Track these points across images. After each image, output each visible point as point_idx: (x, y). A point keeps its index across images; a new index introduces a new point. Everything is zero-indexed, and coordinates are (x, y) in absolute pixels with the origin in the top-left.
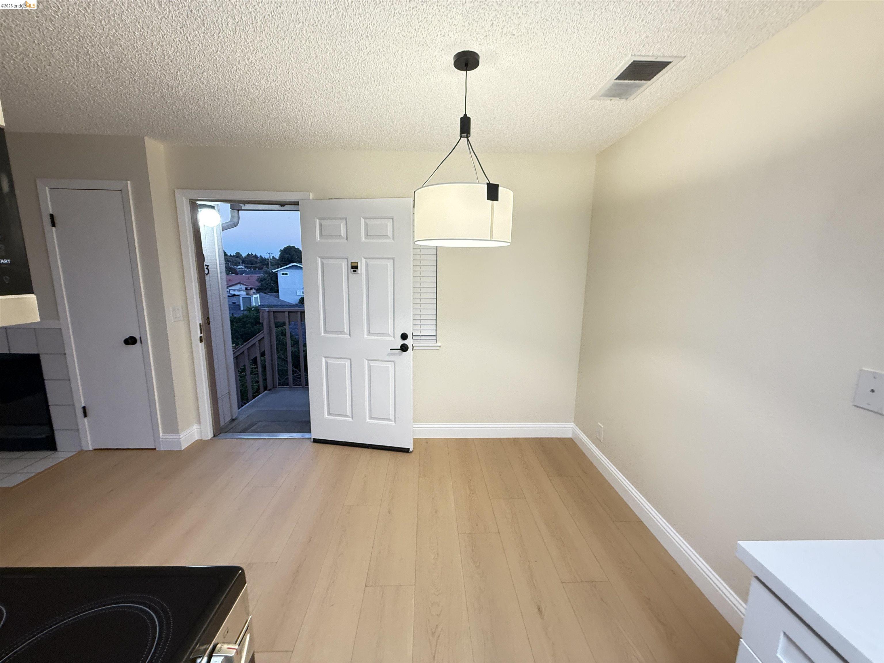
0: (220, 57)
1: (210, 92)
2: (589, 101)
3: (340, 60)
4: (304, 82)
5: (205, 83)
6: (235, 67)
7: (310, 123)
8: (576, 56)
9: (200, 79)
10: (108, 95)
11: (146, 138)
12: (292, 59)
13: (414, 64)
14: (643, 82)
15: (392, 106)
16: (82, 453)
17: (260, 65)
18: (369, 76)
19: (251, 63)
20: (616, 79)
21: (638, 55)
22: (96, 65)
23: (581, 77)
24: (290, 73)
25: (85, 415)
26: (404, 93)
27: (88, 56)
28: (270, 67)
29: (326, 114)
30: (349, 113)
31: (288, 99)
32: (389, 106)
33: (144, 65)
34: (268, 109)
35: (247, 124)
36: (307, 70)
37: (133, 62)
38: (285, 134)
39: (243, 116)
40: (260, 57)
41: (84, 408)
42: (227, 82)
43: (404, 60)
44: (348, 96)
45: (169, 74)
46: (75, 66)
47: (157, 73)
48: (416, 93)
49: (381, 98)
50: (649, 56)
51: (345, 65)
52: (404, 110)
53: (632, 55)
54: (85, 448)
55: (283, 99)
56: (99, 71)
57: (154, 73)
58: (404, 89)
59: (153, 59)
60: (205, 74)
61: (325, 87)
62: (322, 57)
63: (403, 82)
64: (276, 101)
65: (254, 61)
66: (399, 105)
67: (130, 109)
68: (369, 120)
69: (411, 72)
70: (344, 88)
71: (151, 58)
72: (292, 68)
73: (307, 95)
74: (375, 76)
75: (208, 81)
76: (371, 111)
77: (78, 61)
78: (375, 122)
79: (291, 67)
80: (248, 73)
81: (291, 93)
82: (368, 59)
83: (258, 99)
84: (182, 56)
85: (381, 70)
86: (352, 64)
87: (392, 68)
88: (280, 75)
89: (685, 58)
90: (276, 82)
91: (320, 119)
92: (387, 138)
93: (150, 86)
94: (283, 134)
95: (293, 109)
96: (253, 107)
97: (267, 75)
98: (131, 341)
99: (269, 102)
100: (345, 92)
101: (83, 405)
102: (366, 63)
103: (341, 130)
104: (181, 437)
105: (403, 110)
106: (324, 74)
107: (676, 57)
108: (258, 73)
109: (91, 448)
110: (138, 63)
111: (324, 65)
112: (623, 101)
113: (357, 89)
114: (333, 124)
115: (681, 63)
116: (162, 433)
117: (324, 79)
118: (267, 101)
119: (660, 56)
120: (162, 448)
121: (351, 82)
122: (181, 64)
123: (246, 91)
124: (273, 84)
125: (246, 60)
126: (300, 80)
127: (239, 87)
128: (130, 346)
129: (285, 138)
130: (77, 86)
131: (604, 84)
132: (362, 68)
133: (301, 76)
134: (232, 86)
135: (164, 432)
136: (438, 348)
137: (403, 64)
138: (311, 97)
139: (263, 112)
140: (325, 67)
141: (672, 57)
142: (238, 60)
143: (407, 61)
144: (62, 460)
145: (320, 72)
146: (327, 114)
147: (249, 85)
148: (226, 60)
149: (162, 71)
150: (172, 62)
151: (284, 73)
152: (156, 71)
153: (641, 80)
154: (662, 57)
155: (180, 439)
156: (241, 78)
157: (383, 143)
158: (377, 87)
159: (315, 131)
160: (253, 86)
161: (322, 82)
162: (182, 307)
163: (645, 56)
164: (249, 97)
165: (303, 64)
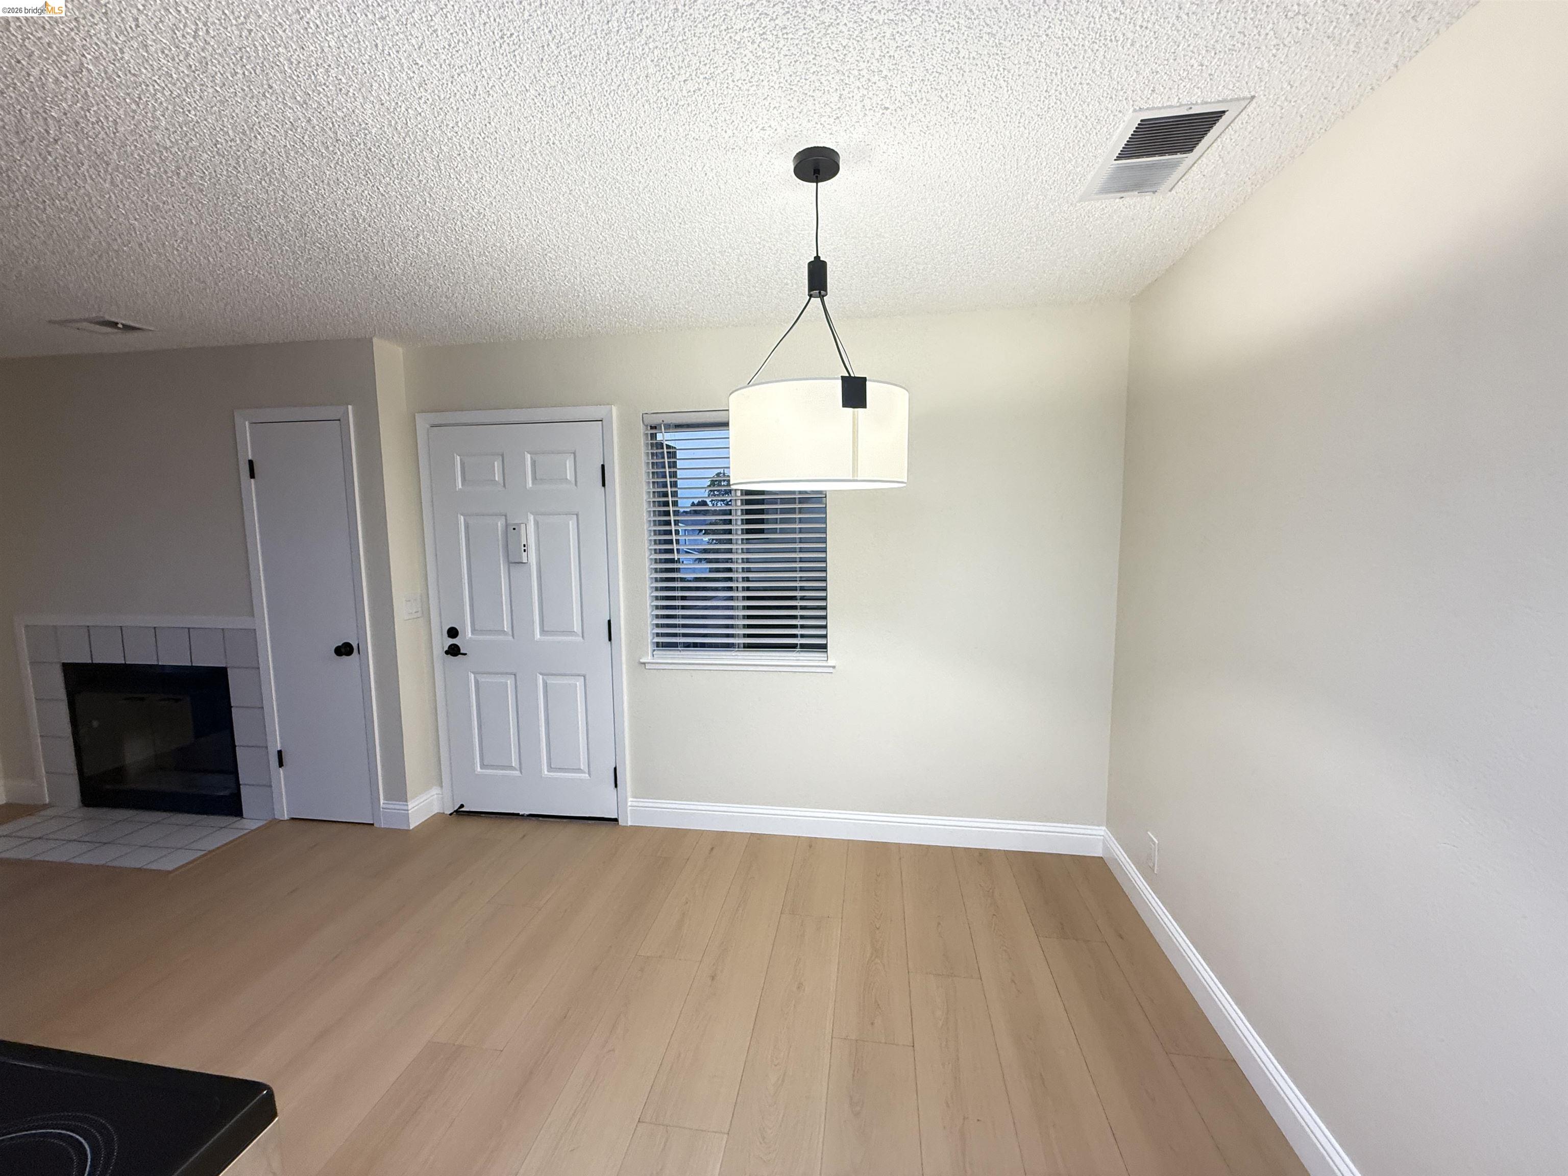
0: (431, 210)
1: (438, 264)
2: (1078, 204)
3: (608, 191)
4: (566, 232)
5: (426, 251)
6: (458, 223)
7: (598, 295)
8: (1022, 129)
9: (417, 247)
10: (306, 283)
11: (375, 340)
12: (536, 199)
13: (729, 181)
14: (1179, 156)
15: (719, 255)
16: (275, 822)
17: (493, 215)
18: (664, 209)
19: (480, 213)
20: (1118, 158)
21: (1148, 109)
22: (277, 245)
23: (1044, 164)
24: (540, 221)
25: (281, 764)
26: (729, 231)
27: (262, 233)
28: (508, 215)
29: (617, 278)
30: (653, 272)
31: (552, 262)
32: (714, 254)
33: (336, 236)
34: (528, 281)
35: (506, 306)
36: (564, 214)
37: (320, 233)
38: (567, 316)
39: (496, 294)
40: (488, 202)
41: (280, 753)
42: (455, 246)
43: (710, 178)
44: (641, 246)
45: (373, 244)
46: (251, 249)
47: (357, 245)
48: (750, 229)
49: (696, 242)
50: (1171, 107)
51: (620, 199)
52: (741, 259)
53: (1135, 111)
54: (278, 816)
55: (544, 262)
56: (282, 251)
57: (353, 245)
58: (727, 224)
59: (344, 226)
60: (421, 238)
61: (600, 236)
62: (580, 190)
63: (722, 212)
64: (535, 267)
65: (482, 211)
66: (730, 250)
67: (340, 301)
68: (690, 281)
69: (729, 196)
70: (630, 234)
71: (342, 225)
72: (541, 213)
73: (578, 252)
74: (672, 208)
75: (429, 248)
76: (688, 266)
77: (253, 240)
78: (700, 282)
79: (538, 212)
80: (480, 228)
81: (553, 252)
82: (651, 183)
83: (509, 266)
84: (381, 216)
85: (680, 199)
86: (629, 196)
87: (695, 193)
88: (527, 226)
89: (1255, 101)
90: (525, 238)
91: (612, 287)
92: (729, 306)
93: (354, 265)
94: (564, 316)
95: (566, 276)
96: (506, 279)
97: (509, 229)
98: (345, 650)
99: (525, 269)
100: (634, 241)
101: (279, 749)
102: (652, 190)
103: (650, 301)
104: (410, 807)
105: (738, 258)
106: (592, 216)
107: (1231, 100)
108: (494, 228)
109: (286, 817)
110: (327, 234)
111: (588, 203)
112: (1148, 197)
113: (651, 234)
114: (634, 292)
115: (1249, 109)
116: (384, 800)
117: (596, 225)
118: (523, 268)
119: (1197, 103)
120: (382, 824)
121: (639, 224)
122: (383, 227)
123: (487, 256)
124: (521, 241)
125: (471, 210)
126: (560, 231)
127: (475, 251)
128: (344, 656)
129: (570, 322)
130: (263, 275)
131: (1096, 170)
132: (648, 199)
133: (558, 223)
134: (464, 251)
135: (385, 799)
136: (831, 670)
137: (710, 183)
138: (585, 255)
139: (523, 286)
140: (589, 205)
141: (1224, 101)
142: (459, 212)
143: (715, 178)
144: (247, 831)
145: (585, 215)
146: (620, 277)
147: (488, 247)
148: (442, 214)
149: (362, 241)
150: (370, 226)
151: (531, 223)
152: (355, 243)
153: (1176, 153)
154: (1202, 104)
155: (408, 810)
156: (474, 238)
157: (727, 316)
158: (682, 226)
159: (611, 307)
160: (494, 248)
161: (593, 229)
162: (421, 596)
163: (1163, 107)
164: (494, 265)
165: (554, 205)
